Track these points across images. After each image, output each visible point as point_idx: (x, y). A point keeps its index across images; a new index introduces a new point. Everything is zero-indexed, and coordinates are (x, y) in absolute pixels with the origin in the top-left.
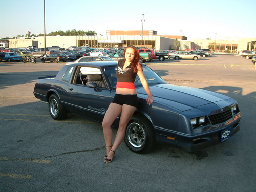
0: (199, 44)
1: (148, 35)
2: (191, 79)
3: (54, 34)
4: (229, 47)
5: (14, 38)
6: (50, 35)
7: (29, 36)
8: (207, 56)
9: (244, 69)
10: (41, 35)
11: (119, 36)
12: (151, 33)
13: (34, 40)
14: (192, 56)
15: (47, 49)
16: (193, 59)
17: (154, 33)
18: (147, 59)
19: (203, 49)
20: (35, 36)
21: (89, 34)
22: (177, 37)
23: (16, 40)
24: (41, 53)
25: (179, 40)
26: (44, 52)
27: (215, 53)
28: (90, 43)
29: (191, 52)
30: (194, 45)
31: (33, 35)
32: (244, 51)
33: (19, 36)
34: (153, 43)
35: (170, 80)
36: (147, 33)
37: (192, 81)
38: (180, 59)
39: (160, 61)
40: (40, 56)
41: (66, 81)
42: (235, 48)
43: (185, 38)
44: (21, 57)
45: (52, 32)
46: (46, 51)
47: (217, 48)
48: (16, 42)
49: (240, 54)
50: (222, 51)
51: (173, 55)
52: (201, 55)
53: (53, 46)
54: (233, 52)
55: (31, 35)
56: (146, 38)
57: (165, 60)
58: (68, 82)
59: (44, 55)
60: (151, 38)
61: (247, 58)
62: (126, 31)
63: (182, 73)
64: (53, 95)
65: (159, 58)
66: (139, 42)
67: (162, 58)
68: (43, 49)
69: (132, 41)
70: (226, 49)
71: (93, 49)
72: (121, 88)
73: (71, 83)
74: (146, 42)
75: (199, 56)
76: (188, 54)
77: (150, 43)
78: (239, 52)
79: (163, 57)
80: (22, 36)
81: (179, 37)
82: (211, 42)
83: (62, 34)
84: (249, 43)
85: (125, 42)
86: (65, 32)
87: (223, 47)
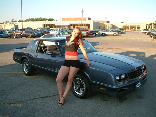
0: (117, 26)
1: (86, 20)
2: (113, 48)
3: (28, 20)
4: (135, 27)
5: (4, 23)
6: (26, 21)
7: (13, 22)
8: (122, 33)
9: (145, 41)
10: (20, 21)
11: (68, 21)
12: (87, 19)
13: (16, 24)
14: (113, 33)
15: (23, 30)
16: (113, 35)
17: (90, 19)
18: (85, 35)
19: (119, 29)
20: (17, 22)
21: (49, 20)
22: (103, 22)
23: (4, 24)
24: (20, 32)
25: (105, 23)
26: (22, 32)
27: (126, 31)
28: (50, 26)
29: (112, 31)
30: (113, 26)
31: (15, 21)
32: (144, 30)
33: (7, 22)
34: (89, 26)
35: (100, 48)
36: (85, 19)
37: (113, 49)
38: (105, 35)
39: (93, 36)
40: (19, 34)
41: (33, 51)
42: (139, 28)
43: (108, 22)
44: (7, 35)
45: (27, 19)
46: (23, 31)
47: (128, 28)
48: (5, 26)
49: (142, 31)
50: (131, 30)
51: (101, 32)
52: (118, 32)
53: (27, 28)
54: (137, 30)
55: (14, 21)
56: (84, 22)
57: (96, 36)
58: (34, 51)
59: (22, 33)
60: (87, 22)
61: (147, 34)
62: (72, 18)
63: (107, 44)
64: (25, 60)
65: (93, 34)
66: (80, 25)
67: (94, 35)
68: (21, 30)
69: (76, 24)
70: (133, 28)
71: (52, 30)
72: (68, 56)
73: (37, 52)
74: (85, 24)
75: (117, 33)
76: (110, 32)
77: (86, 25)
78: (141, 30)
79: (95, 33)
80: (9, 22)
81: (104, 21)
82: (124, 24)
83: (33, 20)
84: (147, 25)
85: (71, 25)
86: (35, 19)
87: (131, 28)
